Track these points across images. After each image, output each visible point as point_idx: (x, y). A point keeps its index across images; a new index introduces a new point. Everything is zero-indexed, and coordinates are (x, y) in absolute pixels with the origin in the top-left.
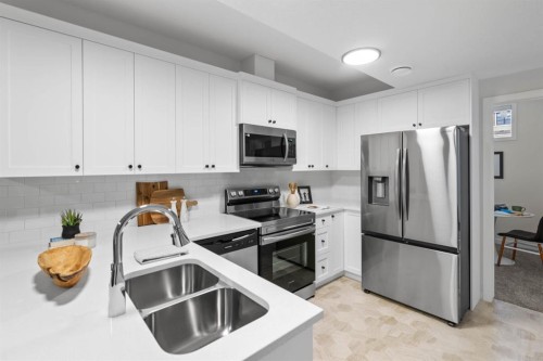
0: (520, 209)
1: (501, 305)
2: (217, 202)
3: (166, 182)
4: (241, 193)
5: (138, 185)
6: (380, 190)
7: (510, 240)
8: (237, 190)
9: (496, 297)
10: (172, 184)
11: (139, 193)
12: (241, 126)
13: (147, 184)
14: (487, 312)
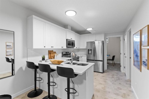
0: (109, 55)
1: (108, 70)
2: (60, 55)
3: (53, 51)
4: (65, 53)
5: (49, 51)
6: (90, 52)
7: (108, 60)
8: (64, 52)
9: (107, 69)
10: (54, 51)
11: (49, 52)
12: (67, 40)
13: (50, 51)
14: (106, 71)
